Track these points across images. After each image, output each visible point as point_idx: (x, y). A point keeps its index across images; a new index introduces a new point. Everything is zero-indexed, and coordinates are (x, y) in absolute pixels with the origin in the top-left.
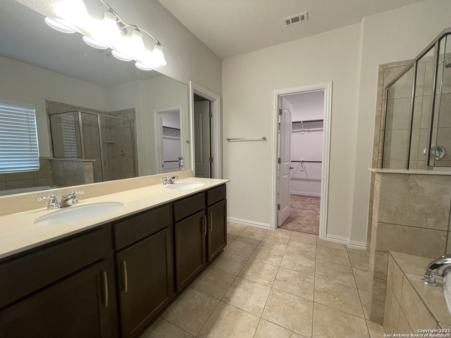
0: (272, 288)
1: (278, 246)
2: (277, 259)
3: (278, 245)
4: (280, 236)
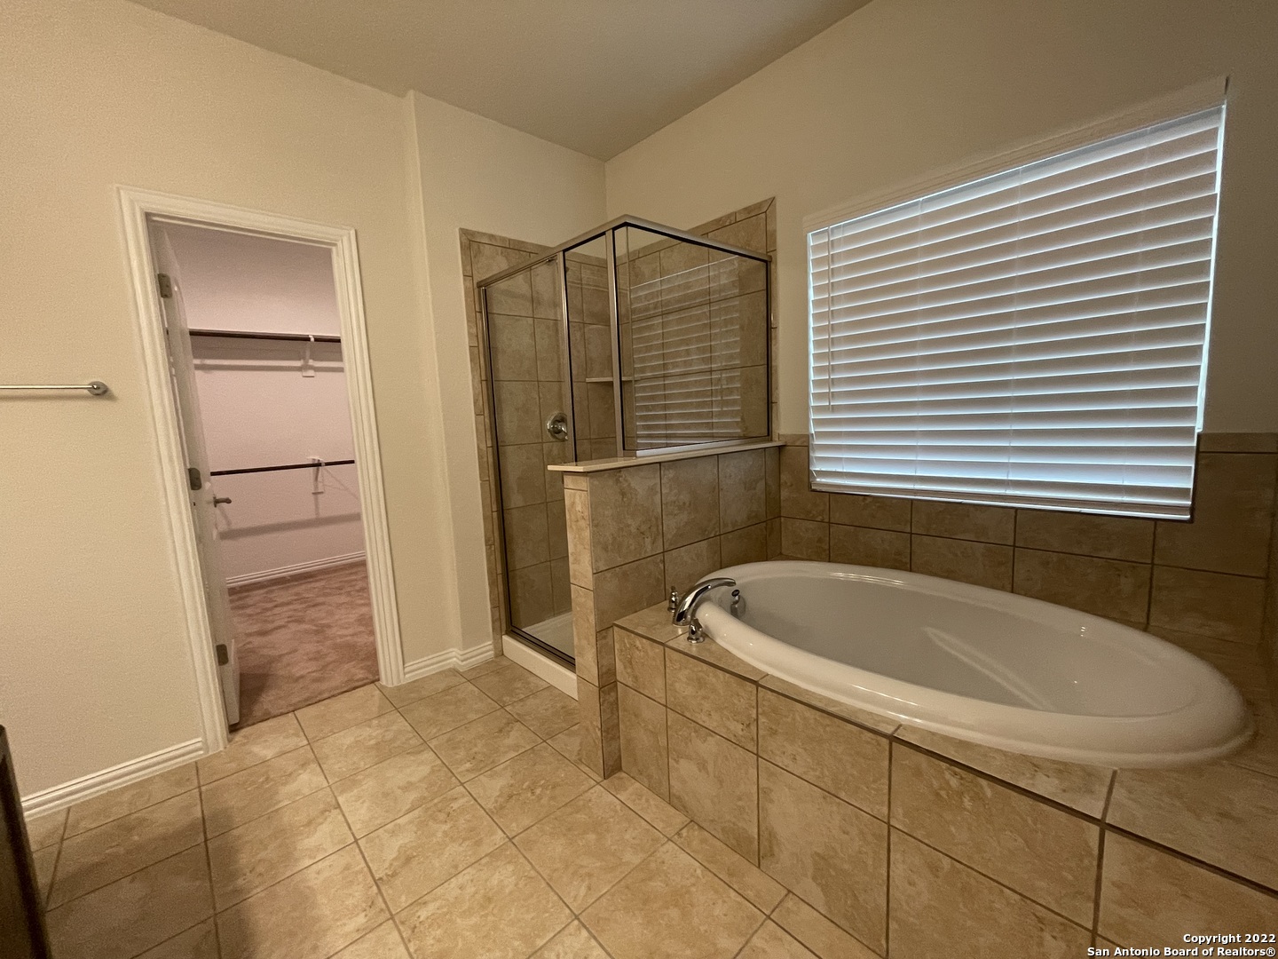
0: (392, 917)
1: (292, 787)
2: (325, 828)
3: (284, 784)
4: (268, 753)
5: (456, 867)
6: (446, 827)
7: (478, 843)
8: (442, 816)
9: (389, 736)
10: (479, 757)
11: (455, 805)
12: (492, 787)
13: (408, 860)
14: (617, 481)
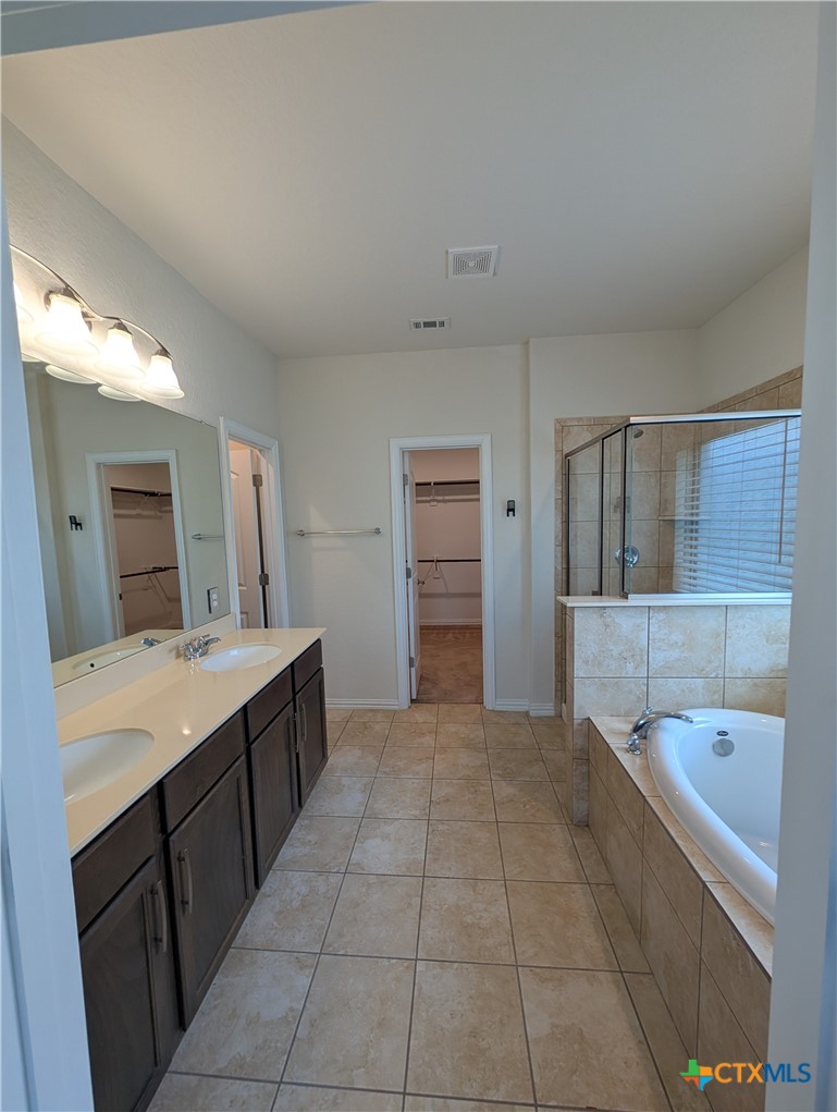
0: (429, 820)
1: (421, 740)
2: (424, 766)
3: (419, 737)
4: (420, 720)
5: (465, 817)
6: (471, 796)
7: (481, 813)
8: (472, 790)
9: (472, 736)
10: (508, 770)
11: (482, 788)
12: (505, 790)
13: (448, 800)
14: (601, 616)
